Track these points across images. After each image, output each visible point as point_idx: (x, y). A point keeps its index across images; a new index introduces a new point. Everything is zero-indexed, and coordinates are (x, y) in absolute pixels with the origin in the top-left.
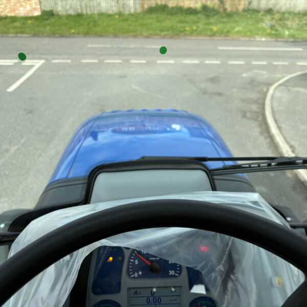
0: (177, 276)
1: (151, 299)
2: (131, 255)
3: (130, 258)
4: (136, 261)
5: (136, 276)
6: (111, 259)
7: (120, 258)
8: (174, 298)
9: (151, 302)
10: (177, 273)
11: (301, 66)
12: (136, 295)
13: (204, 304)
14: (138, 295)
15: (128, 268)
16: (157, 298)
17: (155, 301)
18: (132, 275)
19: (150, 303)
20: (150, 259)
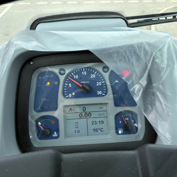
0: (104, 96)
1: (83, 114)
2: (65, 80)
3: (64, 82)
4: (70, 84)
5: (70, 96)
6: (48, 83)
7: (56, 83)
8: (101, 113)
9: (83, 116)
10: (104, 93)
11: (173, 2)
12: (70, 112)
13: (127, 117)
14: (73, 112)
15: (63, 91)
16: (88, 113)
17: (86, 116)
18: (67, 95)
19: (83, 118)
20: (81, 82)
